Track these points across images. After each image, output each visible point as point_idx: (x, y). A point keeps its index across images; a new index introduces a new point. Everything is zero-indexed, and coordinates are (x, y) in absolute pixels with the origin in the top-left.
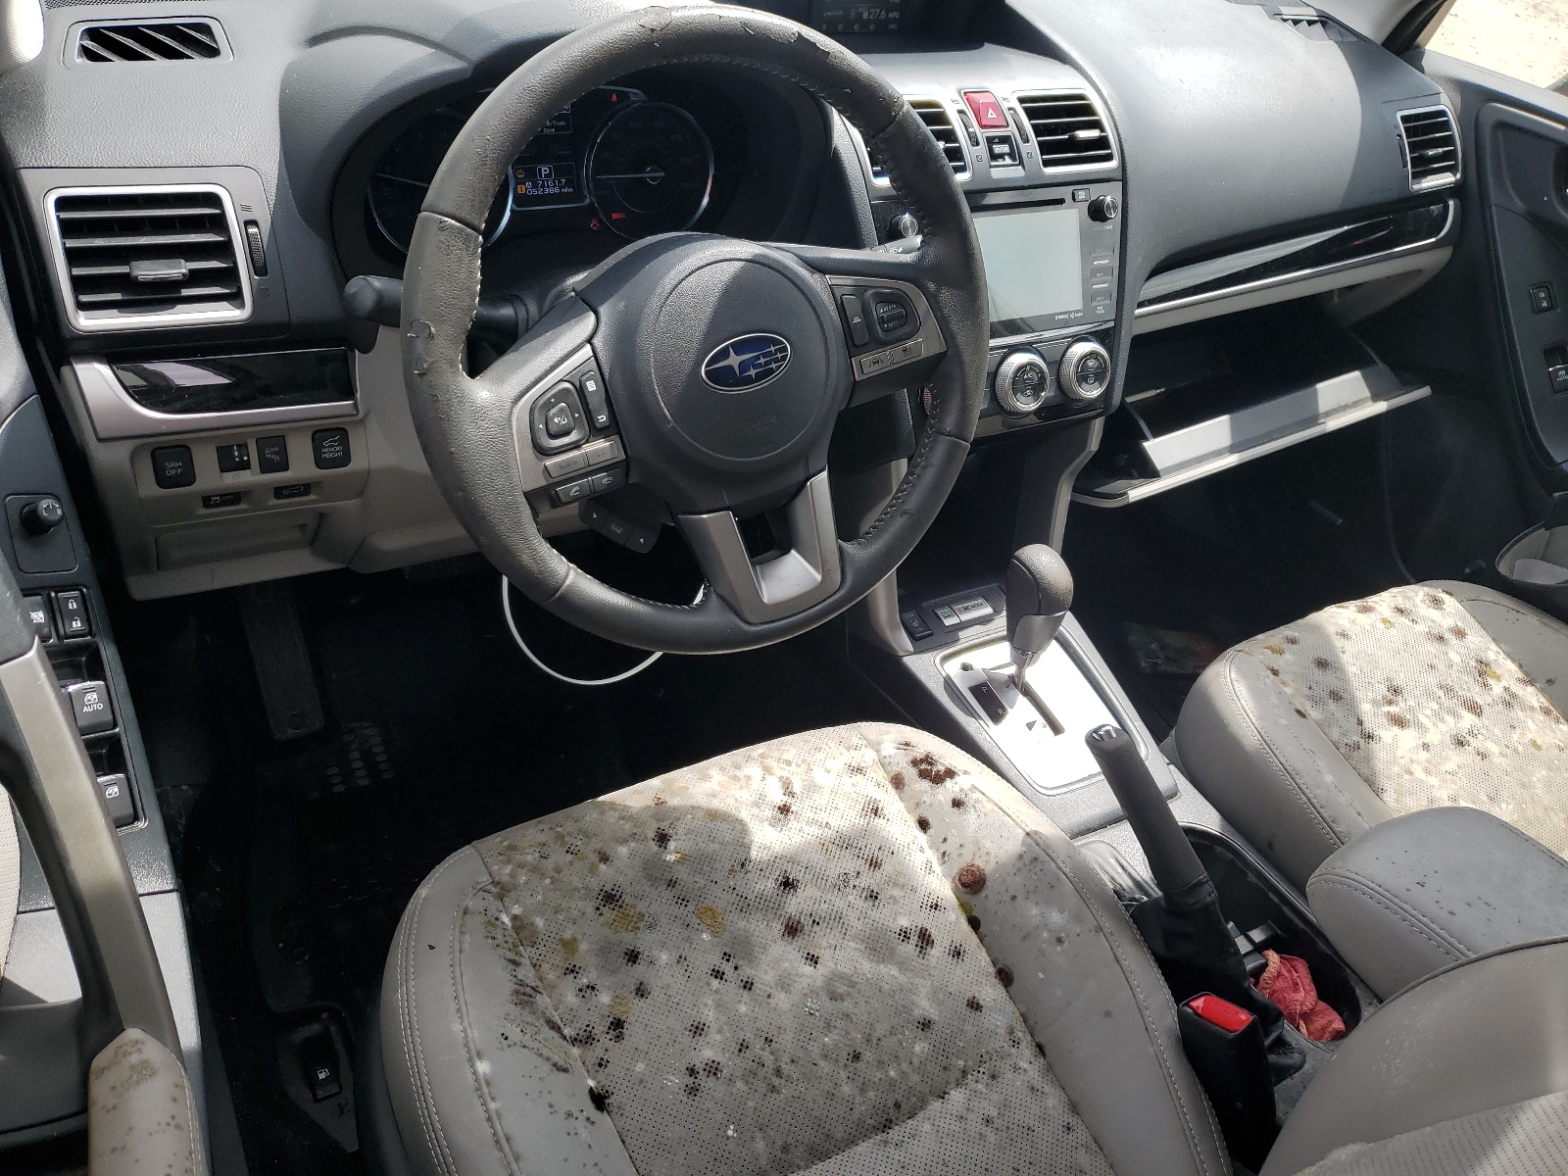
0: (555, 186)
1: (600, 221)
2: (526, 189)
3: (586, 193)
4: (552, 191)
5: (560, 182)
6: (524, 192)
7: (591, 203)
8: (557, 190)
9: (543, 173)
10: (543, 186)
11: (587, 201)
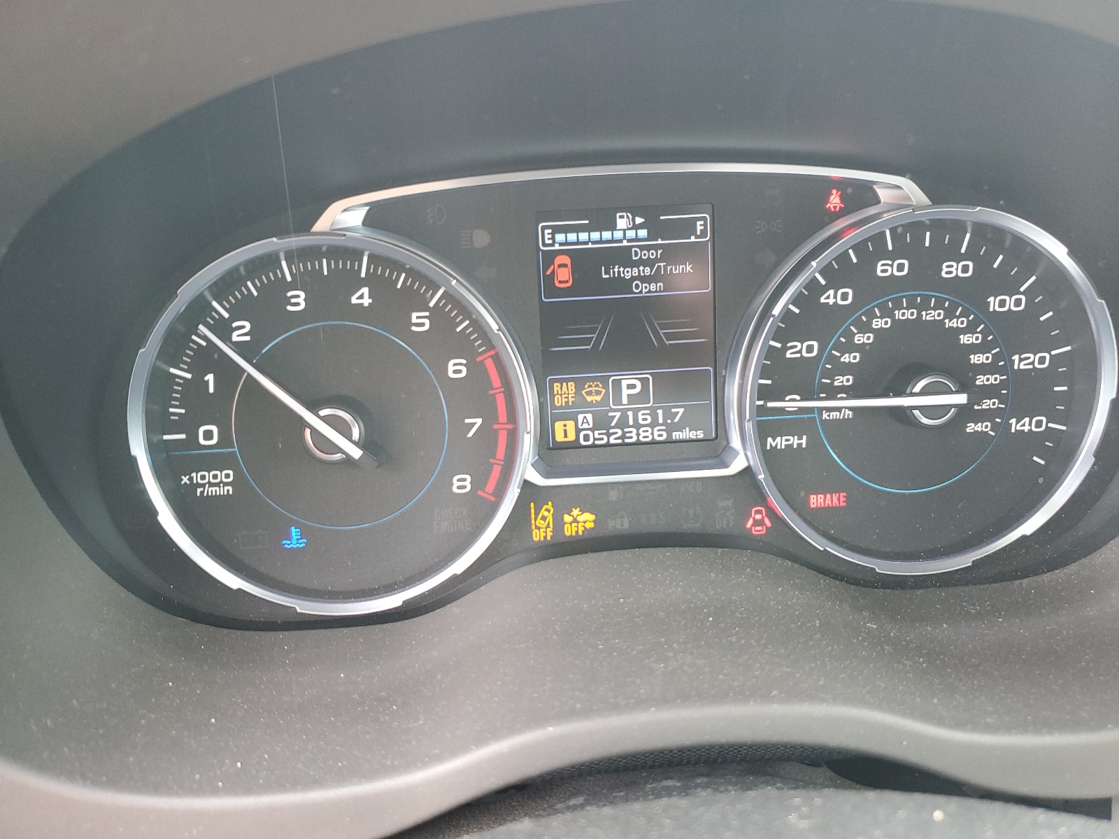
0: (654, 424)
1: (772, 513)
2: (578, 431)
3: (736, 442)
4: (646, 435)
5: (668, 415)
6: (572, 437)
7: (748, 471)
8: (659, 434)
9: (625, 392)
10: (623, 424)
11: (738, 465)
